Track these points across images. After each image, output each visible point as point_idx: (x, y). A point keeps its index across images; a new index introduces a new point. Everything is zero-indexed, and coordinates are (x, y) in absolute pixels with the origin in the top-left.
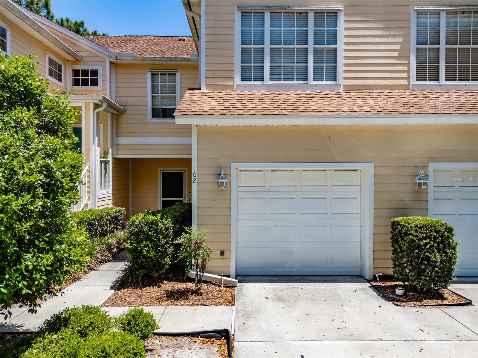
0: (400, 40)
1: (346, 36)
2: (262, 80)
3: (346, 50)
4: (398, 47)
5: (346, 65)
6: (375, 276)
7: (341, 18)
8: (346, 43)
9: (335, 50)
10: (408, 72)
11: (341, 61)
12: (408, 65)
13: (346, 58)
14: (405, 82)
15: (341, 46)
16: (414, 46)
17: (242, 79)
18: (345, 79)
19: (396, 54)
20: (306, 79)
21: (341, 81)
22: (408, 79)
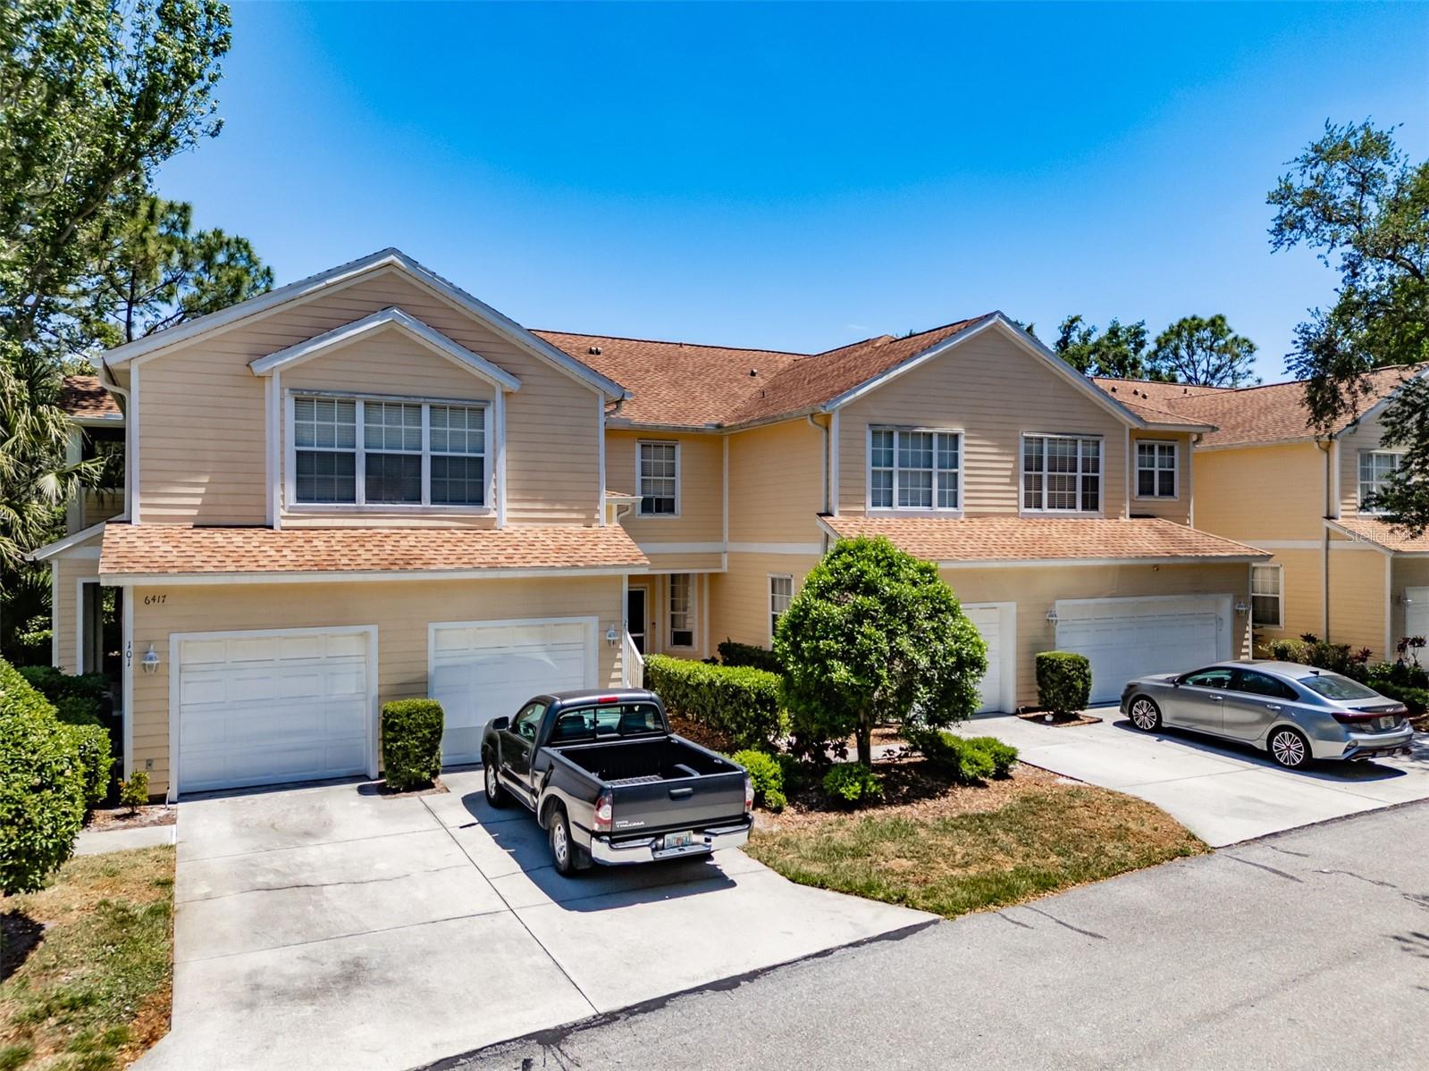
0: (1011, 465)
1: (966, 460)
2: (891, 505)
3: (967, 475)
4: (1009, 473)
5: (966, 491)
6: (1018, 710)
7: (962, 441)
8: (967, 468)
9: (956, 474)
10: (1017, 499)
11: (962, 487)
12: (1017, 492)
13: (966, 483)
14: (1015, 510)
15: (961, 471)
16: (1022, 472)
17: (874, 505)
18: (966, 505)
19: (1008, 480)
20: (930, 505)
21: (962, 509)
22: (1018, 506)
